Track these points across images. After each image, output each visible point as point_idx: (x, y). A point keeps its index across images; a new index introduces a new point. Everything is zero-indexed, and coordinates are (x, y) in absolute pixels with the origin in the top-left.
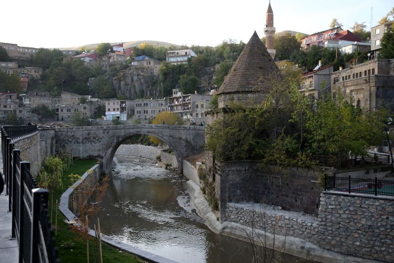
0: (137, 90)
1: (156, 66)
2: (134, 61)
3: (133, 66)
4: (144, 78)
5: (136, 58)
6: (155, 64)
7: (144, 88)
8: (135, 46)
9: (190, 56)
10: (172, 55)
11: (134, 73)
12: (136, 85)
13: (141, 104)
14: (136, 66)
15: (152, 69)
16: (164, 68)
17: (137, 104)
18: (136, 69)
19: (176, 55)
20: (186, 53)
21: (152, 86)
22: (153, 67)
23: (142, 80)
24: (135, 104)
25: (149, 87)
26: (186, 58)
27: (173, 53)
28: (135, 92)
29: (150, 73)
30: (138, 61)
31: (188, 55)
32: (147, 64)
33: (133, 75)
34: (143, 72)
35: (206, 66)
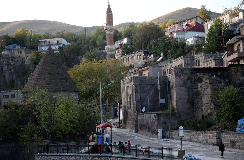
0: (7, 80)
1: (27, 55)
2: (4, 50)
3: (3, 55)
4: (14, 67)
5: (7, 47)
6: (26, 53)
7: (15, 78)
8: (5, 34)
9: (61, 45)
10: (43, 44)
11: (4, 62)
12: (6, 76)
13: (8, 96)
14: (6, 55)
15: (23, 58)
16: (35, 57)
17: (4, 96)
18: (6, 58)
19: (48, 44)
20: (58, 41)
21: (23, 76)
22: (24, 56)
23: (13, 70)
24: (2, 95)
25: (19, 77)
26: (57, 47)
27: (44, 42)
28: (5, 82)
29: (21, 62)
30: (9, 50)
31: (60, 44)
32: (18, 53)
33: (3, 65)
34: (13, 61)
35: (78, 55)
